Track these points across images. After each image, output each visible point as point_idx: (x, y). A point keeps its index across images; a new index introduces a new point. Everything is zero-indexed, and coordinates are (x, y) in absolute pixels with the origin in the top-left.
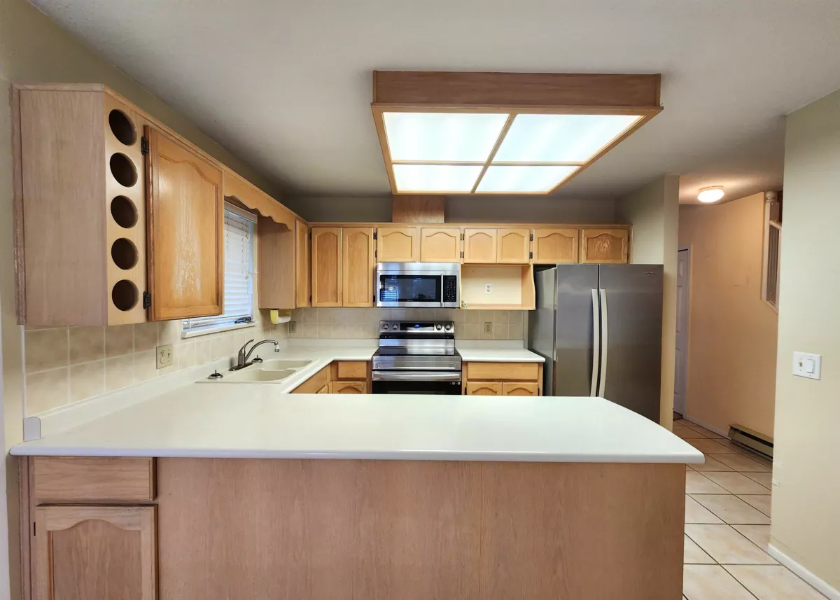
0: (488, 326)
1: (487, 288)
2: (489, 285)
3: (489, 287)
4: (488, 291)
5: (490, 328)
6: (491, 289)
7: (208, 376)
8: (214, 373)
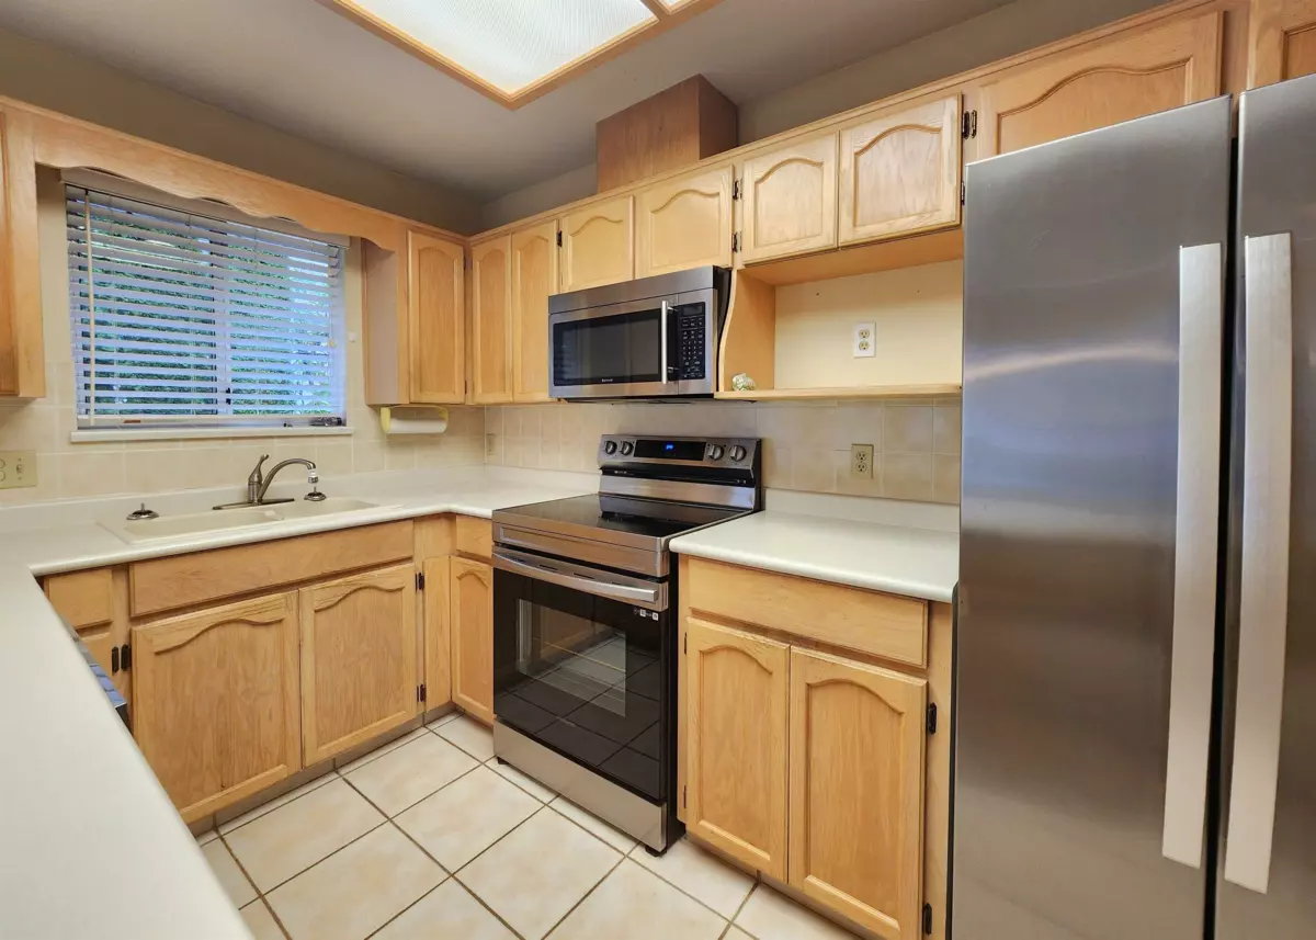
0: (861, 457)
1: (858, 340)
2: (863, 327)
3: (864, 334)
4: (864, 346)
5: (867, 461)
6: (870, 340)
7: (127, 516)
8: (139, 509)
